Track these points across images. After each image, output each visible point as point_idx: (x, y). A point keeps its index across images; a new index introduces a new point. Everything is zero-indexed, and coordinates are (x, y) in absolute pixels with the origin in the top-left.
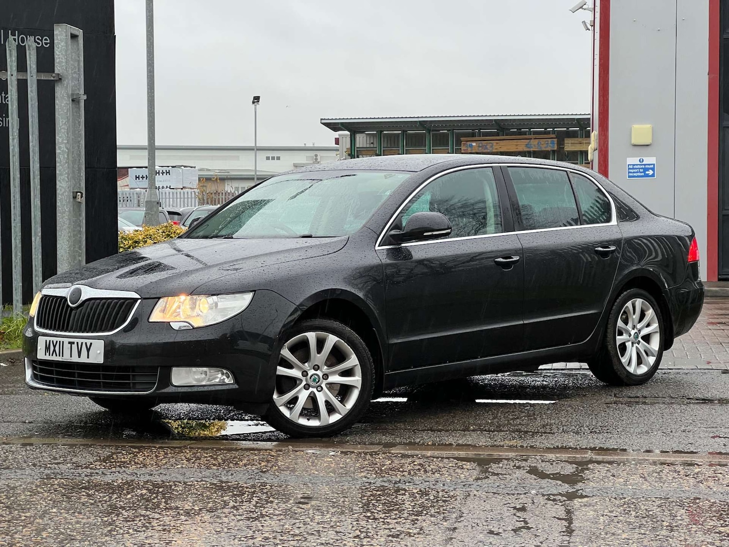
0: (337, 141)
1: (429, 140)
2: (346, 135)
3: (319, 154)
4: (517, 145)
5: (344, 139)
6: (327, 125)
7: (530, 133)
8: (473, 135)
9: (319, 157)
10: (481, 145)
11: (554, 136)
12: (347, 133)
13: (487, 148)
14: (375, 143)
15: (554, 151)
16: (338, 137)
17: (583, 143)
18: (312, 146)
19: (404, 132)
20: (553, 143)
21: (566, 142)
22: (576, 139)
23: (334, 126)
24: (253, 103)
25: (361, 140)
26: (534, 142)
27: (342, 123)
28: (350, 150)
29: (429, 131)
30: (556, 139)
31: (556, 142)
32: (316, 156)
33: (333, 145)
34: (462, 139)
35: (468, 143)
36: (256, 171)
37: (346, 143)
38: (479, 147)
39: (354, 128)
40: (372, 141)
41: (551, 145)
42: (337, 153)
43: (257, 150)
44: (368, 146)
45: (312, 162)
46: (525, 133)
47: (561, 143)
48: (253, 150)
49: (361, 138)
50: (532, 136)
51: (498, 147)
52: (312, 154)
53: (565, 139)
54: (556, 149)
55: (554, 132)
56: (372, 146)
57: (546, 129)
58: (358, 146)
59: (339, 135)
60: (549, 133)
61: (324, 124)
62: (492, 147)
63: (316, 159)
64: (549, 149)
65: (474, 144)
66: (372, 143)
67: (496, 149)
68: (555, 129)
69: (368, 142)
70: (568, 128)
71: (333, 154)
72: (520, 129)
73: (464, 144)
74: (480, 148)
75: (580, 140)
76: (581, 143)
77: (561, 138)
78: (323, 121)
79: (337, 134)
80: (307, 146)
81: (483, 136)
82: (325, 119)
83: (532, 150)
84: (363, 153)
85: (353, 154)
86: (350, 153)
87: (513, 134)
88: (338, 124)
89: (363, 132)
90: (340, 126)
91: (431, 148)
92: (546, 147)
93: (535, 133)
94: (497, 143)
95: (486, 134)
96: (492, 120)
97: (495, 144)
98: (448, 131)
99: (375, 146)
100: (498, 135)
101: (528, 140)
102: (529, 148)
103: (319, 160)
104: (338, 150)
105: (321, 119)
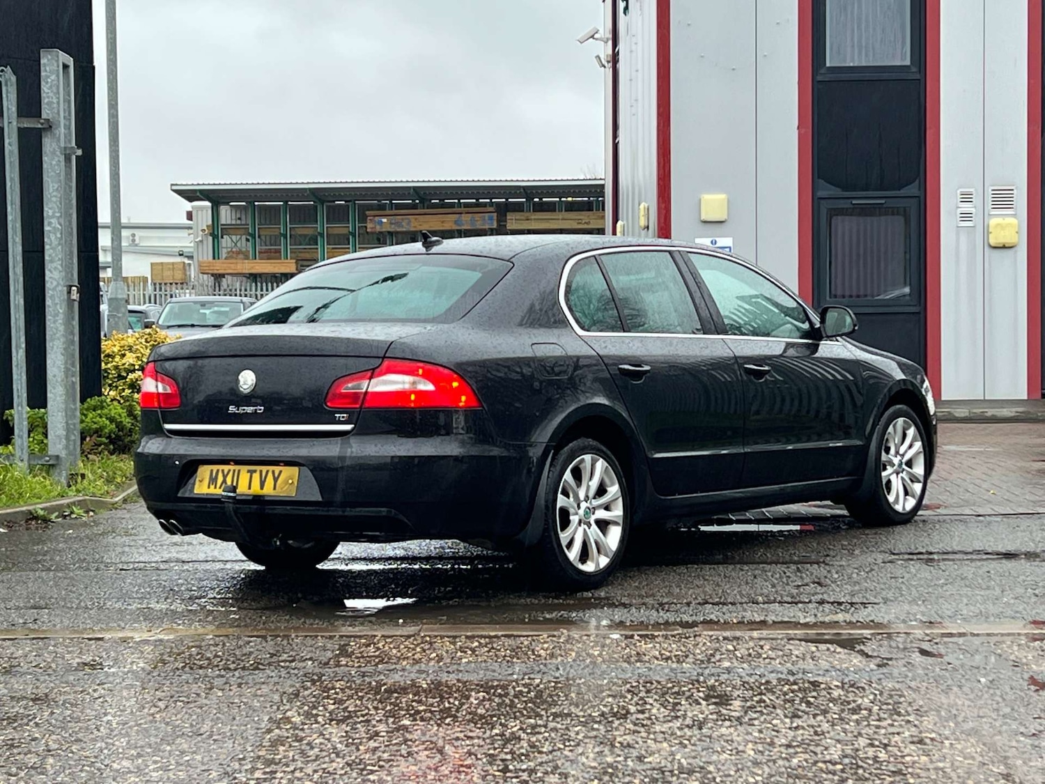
0: (190, 216)
1: (322, 214)
2: (202, 208)
3: (138, 233)
4: (443, 222)
5: (200, 212)
6: (179, 192)
7: (460, 205)
8: (382, 207)
9: (137, 238)
10: (393, 221)
11: (491, 209)
12: (207, 204)
13: (402, 227)
14: (243, 217)
15: (492, 228)
16: (191, 209)
17: (531, 220)
19: (286, 203)
20: (491, 219)
21: (508, 217)
22: (523, 213)
23: (190, 195)
25: (226, 216)
26: (466, 218)
27: (201, 191)
28: (211, 228)
29: (322, 203)
30: (495, 214)
31: (495, 218)
32: (133, 235)
33: (185, 221)
34: (367, 213)
35: (377, 219)
37: (205, 218)
38: (391, 224)
39: (217, 197)
40: (238, 216)
41: (489, 222)
42: (191, 231)
44: (234, 222)
46: (452, 205)
47: (502, 220)
49: (225, 211)
50: (463, 209)
51: (416, 224)
53: (508, 214)
54: (495, 226)
55: (491, 204)
56: (239, 222)
57: (477, 200)
58: (223, 221)
59: (194, 207)
60: (485, 205)
61: (175, 191)
62: (409, 223)
63: (134, 241)
64: (486, 227)
65: (384, 220)
66: (239, 219)
67: (415, 227)
68: (493, 200)
69: (233, 217)
70: (507, 200)
71: (185, 233)
72: (443, 200)
73: (370, 220)
74: (393, 226)
75: (528, 214)
76: (528, 220)
77: (501, 212)
78: (174, 188)
81: (396, 209)
82: (177, 185)
83: (463, 228)
84: (231, 231)
85: (216, 233)
86: (211, 231)
87: (435, 206)
88: (195, 191)
89: (227, 204)
90: (198, 194)
91: (325, 226)
92: (483, 225)
93: (466, 205)
94: (416, 219)
95: (399, 207)
96: (410, 188)
97: (413, 220)
98: (346, 201)
99: (243, 222)
100: (417, 209)
101: (458, 215)
102: (459, 225)
103: (137, 242)
104: (191, 228)
105: (172, 185)
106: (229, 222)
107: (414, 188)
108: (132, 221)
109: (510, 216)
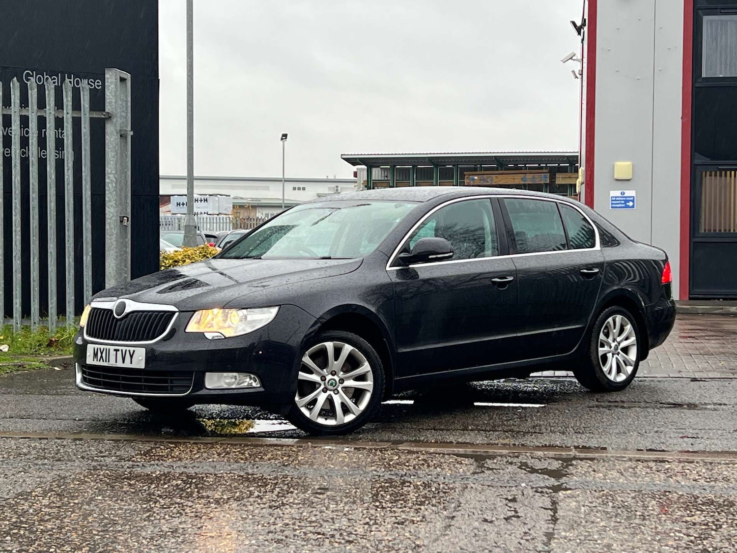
0: (355, 174)
1: (436, 174)
2: (363, 169)
3: (340, 185)
4: (514, 179)
5: (362, 172)
6: (347, 160)
7: (526, 168)
8: (475, 169)
9: (339, 188)
10: (482, 178)
11: (546, 171)
12: (364, 167)
13: (488, 182)
14: (389, 176)
15: (546, 184)
16: (356, 170)
17: (572, 178)
18: (333, 178)
19: (414, 166)
20: (545, 177)
22: (566, 174)
23: (353, 161)
24: (282, 139)
25: (377, 174)
26: (529, 176)
27: (359, 158)
28: (366, 182)
29: (436, 166)
30: (548, 174)
31: (548, 176)
32: (337, 187)
33: (352, 177)
34: (465, 173)
35: (471, 177)
36: (284, 200)
37: (363, 176)
38: (480, 180)
39: (370, 163)
40: (386, 175)
41: (544, 179)
42: (356, 184)
43: (285, 181)
44: (383, 179)
45: (333, 192)
46: (521, 168)
47: (553, 178)
48: (282, 181)
49: (377, 172)
50: (527, 171)
51: (497, 180)
52: (334, 185)
53: (557, 174)
54: (548, 182)
55: (546, 167)
56: (386, 178)
57: (539, 165)
58: (373, 178)
59: (357, 169)
60: (542, 168)
61: (344, 159)
62: (491, 180)
63: (337, 190)
64: (542, 182)
65: (476, 178)
67: (496, 182)
68: (548, 165)
69: (383, 175)
70: (559, 165)
71: (352, 185)
72: (517, 165)
73: (467, 178)
74: (482, 181)
75: (569, 174)
76: (569, 178)
77: (553, 172)
78: (343, 157)
79: (355, 168)
80: (329, 178)
81: (484, 171)
82: (345, 155)
83: (527, 183)
84: (378, 185)
85: (369, 185)
86: (367, 185)
87: (511, 169)
88: (356, 159)
89: (378, 167)
90: (358, 161)
91: (438, 181)
92: (540, 181)
93: (530, 168)
94: (496, 177)
95: (486, 169)
96: (492, 157)
97: (494, 178)
98: (453, 166)
99: (389, 179)
100: (498, 170)
101: (524, 175)
102: (524, 181)
103: (339, 191)
104: (356, 182)
105: (342, 155)
106: (380, 179)
107: (495, 157)
108: (337, 178)
109: (558, 175)
